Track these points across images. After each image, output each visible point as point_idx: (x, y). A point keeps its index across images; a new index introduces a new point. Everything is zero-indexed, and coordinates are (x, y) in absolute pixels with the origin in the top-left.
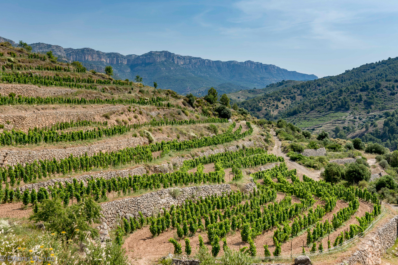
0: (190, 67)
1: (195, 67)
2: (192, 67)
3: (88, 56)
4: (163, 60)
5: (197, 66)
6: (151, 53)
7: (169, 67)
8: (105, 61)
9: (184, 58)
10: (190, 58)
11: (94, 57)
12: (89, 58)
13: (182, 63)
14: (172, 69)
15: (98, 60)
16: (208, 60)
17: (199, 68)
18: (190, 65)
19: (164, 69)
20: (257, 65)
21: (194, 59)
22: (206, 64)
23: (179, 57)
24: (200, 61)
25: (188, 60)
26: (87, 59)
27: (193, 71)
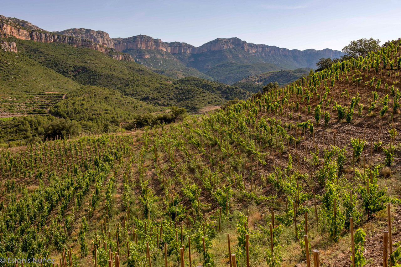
0: (264, 55)
1: (268, 55)
2: (266, 56)
3: (141, 44)
4: (231, 47)
5: (270, 55)
6: (217, 40)
7: (236, 55)
8: (165, 50)
9: (257, 46)
10: (264, 47)
11: (148, 45)
12: (143, 46)
13: (254, 51)
14: (240, 56)
15: (155, 48)
16: (283, 48)
17: (273, 56)
18: (263, 53)
19: (231, 56)
20: (335, 53)
21: (267, 48)
22: (281, 53)
23: (251, 45)
24: (274, 49)
25: (261, 49)
26: (140, 47)
27: (267, 60)
